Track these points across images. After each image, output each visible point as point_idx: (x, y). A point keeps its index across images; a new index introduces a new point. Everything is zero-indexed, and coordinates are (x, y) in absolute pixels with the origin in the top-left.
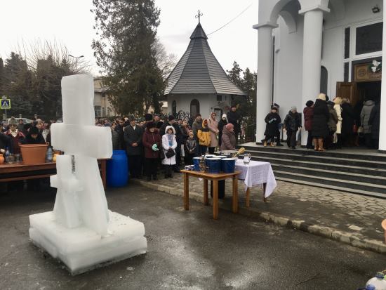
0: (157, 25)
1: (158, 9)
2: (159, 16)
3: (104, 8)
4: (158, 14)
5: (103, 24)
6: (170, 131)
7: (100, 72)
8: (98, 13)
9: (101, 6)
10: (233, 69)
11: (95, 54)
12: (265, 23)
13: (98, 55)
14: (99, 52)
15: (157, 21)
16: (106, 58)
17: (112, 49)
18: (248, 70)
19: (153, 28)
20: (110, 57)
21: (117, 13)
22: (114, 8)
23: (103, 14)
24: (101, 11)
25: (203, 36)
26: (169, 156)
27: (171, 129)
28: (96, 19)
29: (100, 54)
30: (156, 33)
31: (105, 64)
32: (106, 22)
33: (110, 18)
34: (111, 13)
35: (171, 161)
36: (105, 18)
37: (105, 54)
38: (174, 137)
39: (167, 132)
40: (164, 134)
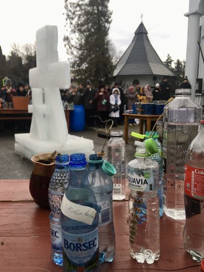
0: (110, 23)
1: (111, 11)
2: (112, 16)
3: (73, 11)
4: (111, 14)
5: (71, 23)
6: (116, 92)
7: (69, 59)
8: (68, 15)
9: (70, 11)
10: (167, 60)
11: (65, 45)
12: (194, 11)
13: (67, 46)
14: (68, 44)
15: (110, 20)
16: (73, 48)
17: (77, 41)
18: (178, 61)
19: (107, 25)
20: (76, 47)
21: (81, 15)
22: (79, 11)
23: (71, 16)
24: (70, 14)
25: (144, 31)
26: (115, 111)
27: (117, 91)
28: (67, 20)
29: (69, 46)
30: (109, 29)
31: (72, 53)
32: (74, 22)
33: (76, 19)
34: (77, 15)
35: (116, 115)
36: (73, 19)
37: (72, 46)
38: (119, 96)
39: (114, 93)
40: (112, 94)
